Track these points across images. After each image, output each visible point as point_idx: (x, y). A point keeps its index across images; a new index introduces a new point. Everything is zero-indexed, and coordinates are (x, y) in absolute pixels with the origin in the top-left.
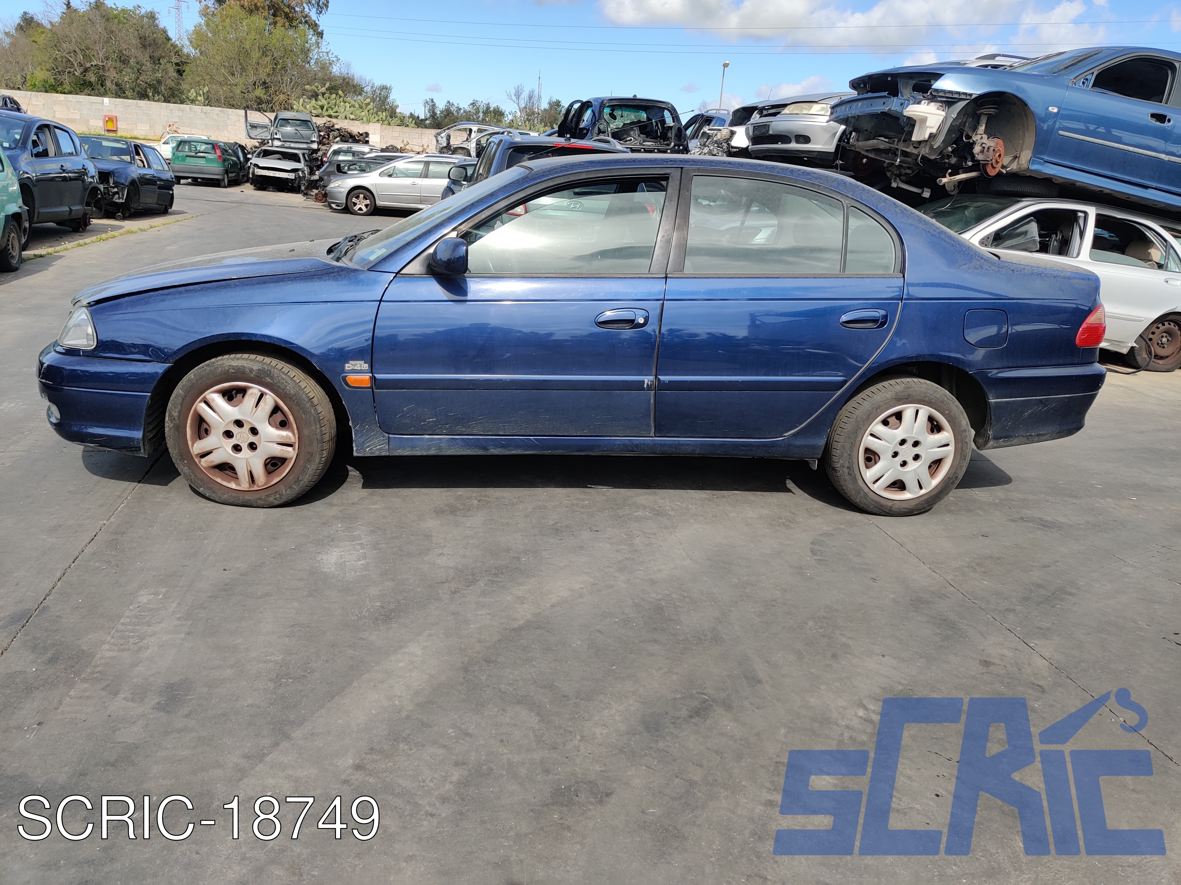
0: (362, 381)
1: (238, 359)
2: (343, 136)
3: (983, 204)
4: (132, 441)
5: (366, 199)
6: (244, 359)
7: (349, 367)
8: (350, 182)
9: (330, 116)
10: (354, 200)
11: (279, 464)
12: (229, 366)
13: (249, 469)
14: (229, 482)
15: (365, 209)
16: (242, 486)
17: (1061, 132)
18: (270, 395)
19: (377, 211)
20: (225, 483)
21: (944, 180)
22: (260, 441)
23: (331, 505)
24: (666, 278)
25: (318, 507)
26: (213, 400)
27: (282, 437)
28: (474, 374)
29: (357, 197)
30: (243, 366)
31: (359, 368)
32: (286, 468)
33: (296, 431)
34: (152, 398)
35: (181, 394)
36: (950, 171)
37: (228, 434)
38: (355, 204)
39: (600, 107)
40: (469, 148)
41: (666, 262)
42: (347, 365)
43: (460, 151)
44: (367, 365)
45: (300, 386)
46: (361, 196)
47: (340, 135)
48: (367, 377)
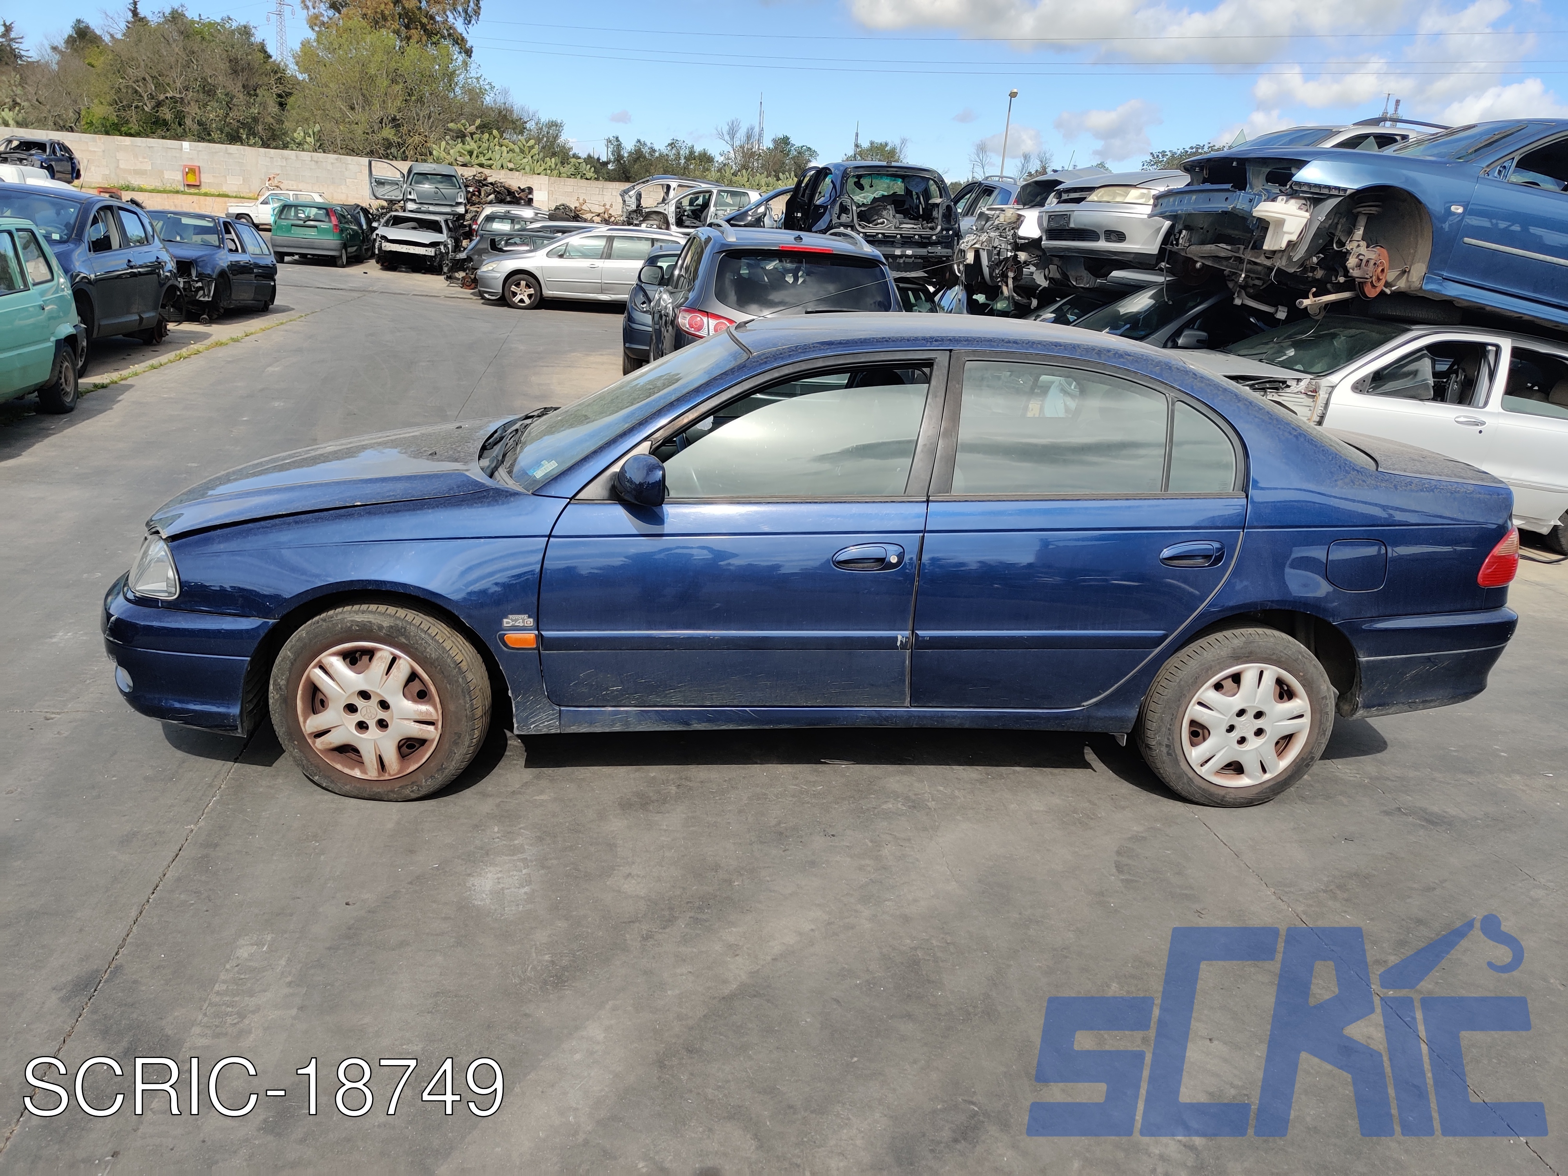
0: (525, 641)
1: (363, 612)
2: (499, 193)
3: (1358, 331)
4: (226, 719)
5: (530, 288)
6: (371, 612)
7: (508, 623)
8: (510, 265)
9: (481, 165)
10: (513, 288)
11: (417, 745)
12: (352, 621)
13: (378, 753)
14: (352, 769)
15: (527, 301)
16: (369, 774)
17: (1467, 240)
18: (405, 659)
19: (543, 303)
20: (347, 771)
21: (1306, 302)
22: (392, 718)
23: (485, 795)
24: (928, 501)
25: (468, 797)
26: (332, 665)
27: (421, 713)
28: (673, 629)
29: (518, 285)
30: (370, 622)
31: (521, 624)
32: (427, 751)
33: (439, 706)
34: (251, 661)
35: (289, 657)
36: (1314, 289)
37: (351, 708)
38: (515, 294)
39: (843, 177)
40: (666, 212)
41: (929, 479)
42: (505, 620)
43: (654, 216)
44: (531, 620)
45: (444, 648)
46: (523, 283)
47: (495, 191)
48: (531, 635)
